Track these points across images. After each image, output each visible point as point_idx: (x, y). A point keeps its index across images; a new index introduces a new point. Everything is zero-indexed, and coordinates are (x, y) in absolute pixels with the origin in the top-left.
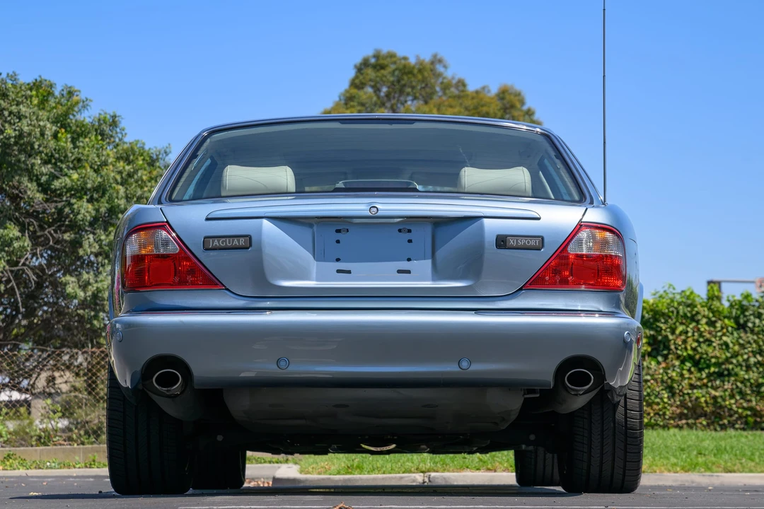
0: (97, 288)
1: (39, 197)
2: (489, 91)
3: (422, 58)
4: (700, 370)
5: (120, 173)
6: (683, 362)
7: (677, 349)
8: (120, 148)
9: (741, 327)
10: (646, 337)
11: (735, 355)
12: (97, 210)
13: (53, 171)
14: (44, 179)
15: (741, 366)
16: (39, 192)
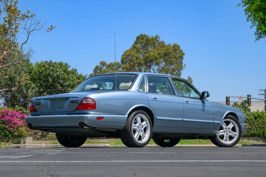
2: (171, 45)
3: (153, 36)
5: (77, 82)
8: (77, 76)
13: (63, 82)
14: (61, 83)
16: (60, 86)
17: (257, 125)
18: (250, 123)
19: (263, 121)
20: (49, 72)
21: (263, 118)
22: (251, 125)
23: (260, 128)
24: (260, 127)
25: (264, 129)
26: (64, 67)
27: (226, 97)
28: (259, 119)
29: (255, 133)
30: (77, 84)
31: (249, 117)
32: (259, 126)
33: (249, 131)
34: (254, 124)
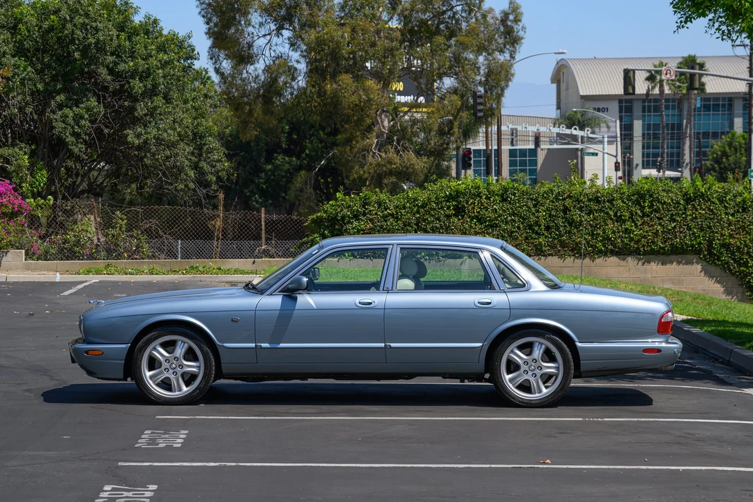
0: (147, 138)
1: (109, 78)
4: (481, 224)
5: (160, 61)
6: (472, 220)
7: (469, 212)
8: (159, 39)
9: (504, 200)
10: (453, 206)
11: (500, 216)
12: (145, 86)
13: (116, 60)
14: (111, 65)
15: (503, 221)
16: (109, 75)
17: (691, 220)
18: (672, 215)
19: (709, 209)
20: (73, 31)
21: (709, 200)
22: (674, 220)
23: (702, 229)
24: (702, 227)
25: (713, 232)
26: (119, 12)
27: (625, 70)
28: (700, 201)
29: (686, 243)
30: (158, 69)
31: (670, 195)
32: (697, 222)
33: (669, 238)
34: (684, 216)
